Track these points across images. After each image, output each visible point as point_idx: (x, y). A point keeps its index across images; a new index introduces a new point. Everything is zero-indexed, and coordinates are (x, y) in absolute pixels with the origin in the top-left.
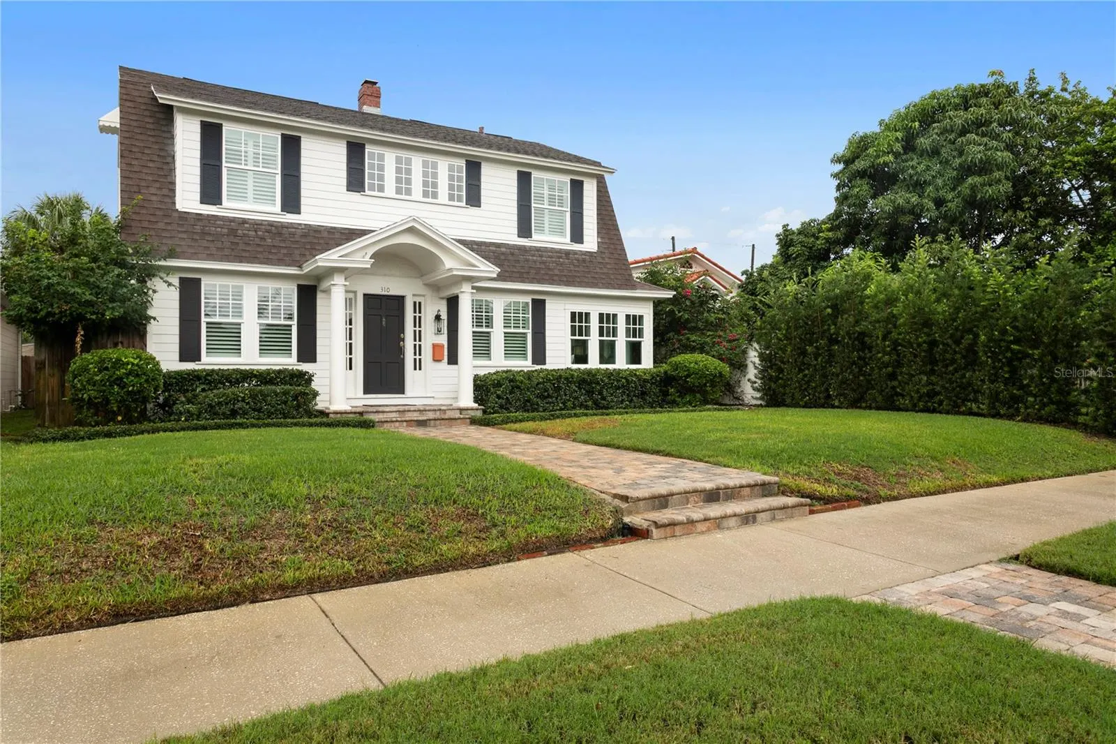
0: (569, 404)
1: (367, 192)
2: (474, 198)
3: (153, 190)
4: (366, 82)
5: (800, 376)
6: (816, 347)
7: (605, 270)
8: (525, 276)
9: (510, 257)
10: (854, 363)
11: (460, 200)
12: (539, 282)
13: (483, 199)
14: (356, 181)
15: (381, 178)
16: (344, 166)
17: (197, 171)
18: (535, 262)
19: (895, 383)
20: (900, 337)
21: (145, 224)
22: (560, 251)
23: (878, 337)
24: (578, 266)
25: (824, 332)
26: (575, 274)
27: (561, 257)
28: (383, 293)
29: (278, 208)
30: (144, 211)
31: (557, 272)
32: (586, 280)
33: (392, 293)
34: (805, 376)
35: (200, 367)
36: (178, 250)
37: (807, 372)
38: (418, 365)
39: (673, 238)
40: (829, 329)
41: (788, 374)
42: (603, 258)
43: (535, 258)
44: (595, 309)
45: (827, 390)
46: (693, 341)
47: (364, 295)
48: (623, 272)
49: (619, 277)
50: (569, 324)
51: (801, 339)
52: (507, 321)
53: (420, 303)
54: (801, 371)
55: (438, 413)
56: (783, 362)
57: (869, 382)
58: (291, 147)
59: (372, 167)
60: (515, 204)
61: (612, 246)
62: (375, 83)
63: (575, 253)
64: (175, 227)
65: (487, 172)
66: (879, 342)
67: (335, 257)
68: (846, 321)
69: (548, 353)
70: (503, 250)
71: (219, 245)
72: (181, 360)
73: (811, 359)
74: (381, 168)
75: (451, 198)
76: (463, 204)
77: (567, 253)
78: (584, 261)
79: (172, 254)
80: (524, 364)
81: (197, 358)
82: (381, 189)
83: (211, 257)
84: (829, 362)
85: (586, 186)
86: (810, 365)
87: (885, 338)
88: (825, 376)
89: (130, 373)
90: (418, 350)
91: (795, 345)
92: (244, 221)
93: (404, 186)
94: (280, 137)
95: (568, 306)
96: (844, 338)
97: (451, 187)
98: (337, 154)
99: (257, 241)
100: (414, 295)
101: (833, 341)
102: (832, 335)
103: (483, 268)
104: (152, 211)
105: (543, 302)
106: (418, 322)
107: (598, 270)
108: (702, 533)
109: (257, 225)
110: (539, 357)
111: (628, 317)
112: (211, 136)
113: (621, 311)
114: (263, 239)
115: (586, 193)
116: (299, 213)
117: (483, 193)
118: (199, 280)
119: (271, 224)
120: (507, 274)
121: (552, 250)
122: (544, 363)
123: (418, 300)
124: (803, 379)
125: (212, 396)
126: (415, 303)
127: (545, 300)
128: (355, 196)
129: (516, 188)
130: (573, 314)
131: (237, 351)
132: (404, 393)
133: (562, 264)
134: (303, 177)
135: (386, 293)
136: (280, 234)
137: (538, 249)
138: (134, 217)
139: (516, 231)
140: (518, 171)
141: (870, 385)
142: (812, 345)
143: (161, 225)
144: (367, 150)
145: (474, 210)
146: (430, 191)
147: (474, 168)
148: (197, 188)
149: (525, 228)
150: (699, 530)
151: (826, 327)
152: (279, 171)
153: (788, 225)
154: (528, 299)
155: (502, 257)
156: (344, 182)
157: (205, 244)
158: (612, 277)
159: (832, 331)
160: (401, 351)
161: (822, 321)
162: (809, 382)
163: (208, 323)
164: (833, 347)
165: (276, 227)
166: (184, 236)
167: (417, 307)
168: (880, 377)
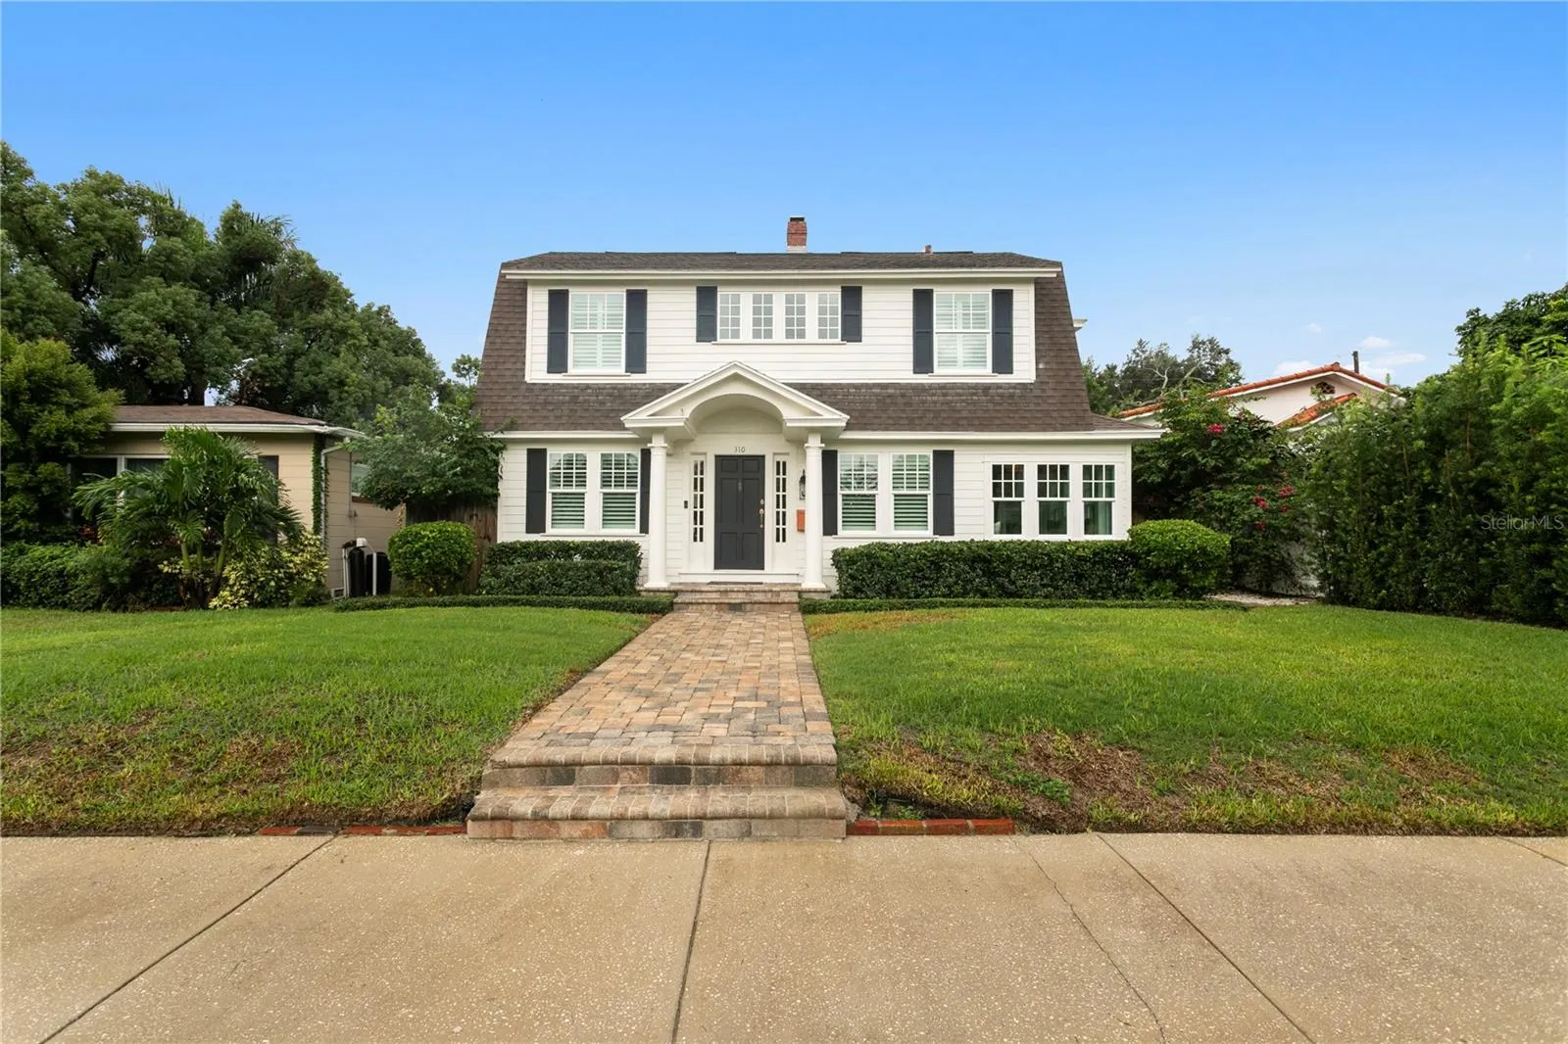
0: (958, 589)
1: (719, 340)
2: (852, 330)
3: (508, 366)
4: (792, 219)
5: (1373, 554)
6: (1399, 507)
7: (1045, 407)
8: (917, 422)
9: (900, 400)
10: (1467, 534)
11: (833, 335)
12: (938, 428)
13: (865, 332)
14: (706, 330)
15: (736, 322)
16: (694, 315)
17: (545, 341)
18: (935, 403)
19: (1545, 573)
20: (1554, 485)
21: (495, 399)
22: (976, 386)
23: (1511, 488)
24: (1000, 404)
25: (1414, 481)
26: (995, 415)
27: (975, 394)
28: (738, 453)
29: (622, 369)
30: (496, 387)
31: (964, 414)
32: (1011, 422)
33: (748, 452)
34: (1381, 554)
35: (545, 539)
36: (520, 422)
37: (1382, 549)
38: (781, 536)
39: (1355, 354)
40: (1421, 476)
41: (1353, 551)
42: (1043, 390)
43: (935, 398)
44: (1030, 461)
45: (1418, 581)
46: (1220, 500)
47: (716, 456)
48: (1074, 407)
49: (1066, 414)
50: (991, 481)
51: (1373, 494)
52: (897, 480)
53: (784, 463)
54: (1373, 546)
55: (769, 595)
56: (1347, 532)
57: (1496, 568)
58: (637, 303)
59: (725, 311)
60: (910, 332)
61: (1062, 373)
62: (802, 219)
63: (998, 386)
64: (521, 399)
65: (870, 299)
66: (1513, 496)
67: (644, 416)
68: (1454, 461)
69: (957, 520)
70: (891, 391)
71: (558, 413)
72: (528, 531)
73: (1389, 525)
74: (736, 310)
75: (822, 334)
76: (839, 340)
77: (986, 388)
78: (1011, 396)
79: (512, 427)
80: (922, 534)
81: (541, 529)
82: (736, 334)
83: (548, 427)
84: (1421, 533)
85: (1016, 297)
86: (1389, 536)
87: (1526, 487)
88: (1414, 555)
89: (427, 546)
90: (781, 518)
91: (1364, 502)
92: (588, 386)
93: (763, 328)
94: (625, 294)
95: (987, 458)
96: (1447, 491)
97: (822, 322)
98: (686, 303)
99: (597, 406)
100: (775, 454)
101: (1428, 495)
102: (1427, 485)
103: (827, 416)
104: (503, 386)
105: (951, 454)
106: (781, 485)
107: (1032, 407)
108: (570, 840)
109: (599, 389)
110: (944, 523)
111: (1087, 469)
112: (558, 303)
113: (1077, 461)
114: (602, 403)
115: (1016, 306)
116: (644, 372)
117: (865, 323)
118: (544, 451)
119: (614, 387)
120: (891, 422)
121: (963, 386)
122: (952, 533)
123: (781, 459)
124: (1377, 560)
125: (510, 571)
126: (778, 463)
127: (953, 452)
128: (706, 346)
129: (911, 312)
130: (996, 470)
131: (581, 521)
132: (763, 569)
133: (974, 403)
134: (649, 333)
135: (741, 453)
136: (620, 396)
137: (943, 387)
138: (487, 393)
139: (911, 366)
140: (914, 290)
141: (1499, 574)
142: (1391, 502)
143: (508, 399)
144: (719, 294)
145: (852, 346)
146: (796, 330)
147: (852, 296)
148: (544, 358)
149: (923, 360)
150: (565, 835)
151: (1416, 472)
152: (624, 330)
153: (1478, 310)
154: (928, 452)
155: (888, 401)
156: (694, 333)
157: (545, 413)
158: (1055, 414)
159: (1427, 479)
160: (761, 520)
161: (1411, 463)
162: (1385, 566)
163: (553, 494)
164: (1428, 507)
165: (619, 389)
166: (527, 407)
167: (781, 468)
168: (1515, 560)
